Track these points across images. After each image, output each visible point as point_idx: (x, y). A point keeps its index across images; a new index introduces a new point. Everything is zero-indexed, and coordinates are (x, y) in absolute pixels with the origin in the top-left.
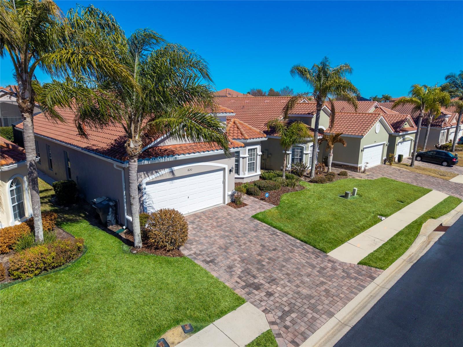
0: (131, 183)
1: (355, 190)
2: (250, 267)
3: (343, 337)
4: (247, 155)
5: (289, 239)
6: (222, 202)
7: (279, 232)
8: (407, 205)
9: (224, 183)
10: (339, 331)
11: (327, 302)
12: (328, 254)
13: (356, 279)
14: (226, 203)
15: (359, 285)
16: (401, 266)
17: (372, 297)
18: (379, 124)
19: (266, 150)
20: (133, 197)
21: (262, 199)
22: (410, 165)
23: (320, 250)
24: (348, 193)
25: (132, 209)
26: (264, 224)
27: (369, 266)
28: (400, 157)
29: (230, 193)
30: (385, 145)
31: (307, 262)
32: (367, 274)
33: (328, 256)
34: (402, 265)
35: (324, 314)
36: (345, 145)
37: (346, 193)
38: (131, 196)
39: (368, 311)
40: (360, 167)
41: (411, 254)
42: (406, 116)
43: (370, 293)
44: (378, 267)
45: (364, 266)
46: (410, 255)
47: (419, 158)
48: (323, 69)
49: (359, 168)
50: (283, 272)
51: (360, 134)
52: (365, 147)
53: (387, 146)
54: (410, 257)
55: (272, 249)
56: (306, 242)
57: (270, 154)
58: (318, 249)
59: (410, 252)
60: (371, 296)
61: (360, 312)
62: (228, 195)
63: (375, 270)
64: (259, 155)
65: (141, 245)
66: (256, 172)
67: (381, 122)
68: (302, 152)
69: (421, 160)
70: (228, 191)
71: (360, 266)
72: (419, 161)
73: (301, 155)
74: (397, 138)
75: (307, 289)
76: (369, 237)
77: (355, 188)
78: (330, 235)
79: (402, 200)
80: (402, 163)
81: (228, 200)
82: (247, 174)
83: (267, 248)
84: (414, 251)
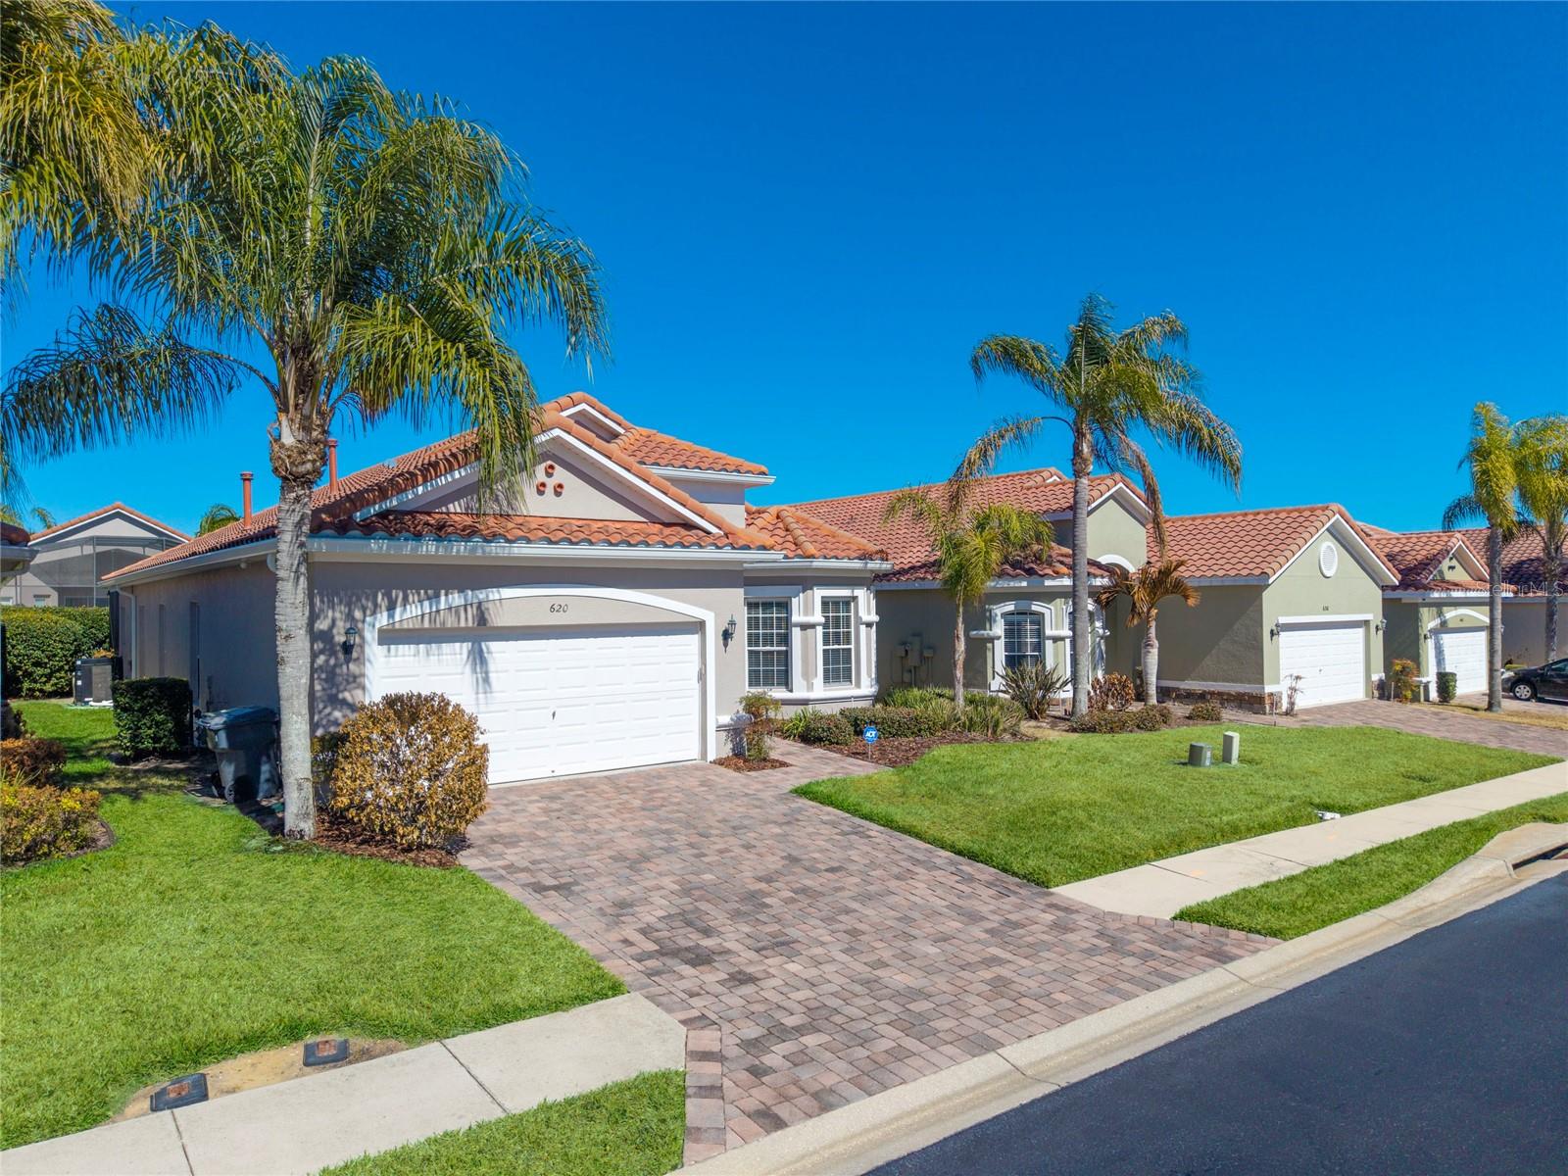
0: (282, 579)
1: (1231, 738)
2: (703, 906)
3: (1005, 1114)
4: (818, 617)
5: (910, 846)
6: (694, 753)
7: (874, 829)
8: (1443, 790)
9: (702, 677)
10: (999, 1097)
11: (983, 1010)
12: (1052, 890)
13: (1146, 956)
14: (712, 756)
15: (1156, 972)
16: (1372, 934)
17: (1200, 1011)
18: (1330, 544)
19: (914, 635)
20: (284, 634)
21: (855, 754)
22: (1485, 705)
23: (1025, 877)
24: (1201, 748)
25: (280, 680)
26: (830, 809)
27: (1222, 925)
28: (1446, 682)
29: (726, 719)
30: (1373, 629)
31: (952, 906)
32: (1203, 946)
33: (1052, 894)
34: (1377, 932)
35: (951, 1043)
36: (1191, 602)
37: (1192, 746)
38: (280, 630)
39: (1162, 1044)
40: (1271, 694)
41: (1423, 905)
42: (1446, 539)
43: (1199, 998)
44: (1259, 927)
45: (1195, 924)
46: (1421, 909)
47: (1524, 691)
48: (1084, 332)
49: (1267, 698)
50: (837, 926)
51: (1257, 572)
52: (1283, 620)
53: (1381, 633)
54: (1419, 913)
55: (823, 867)
56: (973, 857)
57: (930, 648)
58: (1014, 874)
59: (1424, 901)
60: (1198, 1007)
61: (1122, 1047)
62: (720, 728)
63: (1244, 937)
64: (869, 625)
65: (308, 827)
66: (858, 685)
67: (1335, 533)
68: (1039, 633)
69: (1535, 696)
70: (718, 712)
71: (1180, 925)
72: (1528, 700)
73: (1039, 643)
74: (1425, 612)
75: (920, 974)
76: (1250, 856)
77: (1229, 733)
78: (1082, 839)
79: (1428, 775)
80: (1452, 702)
81: (718, 747)
82: (819, 690)
83: (807, 864)
84: (1441, 899)
